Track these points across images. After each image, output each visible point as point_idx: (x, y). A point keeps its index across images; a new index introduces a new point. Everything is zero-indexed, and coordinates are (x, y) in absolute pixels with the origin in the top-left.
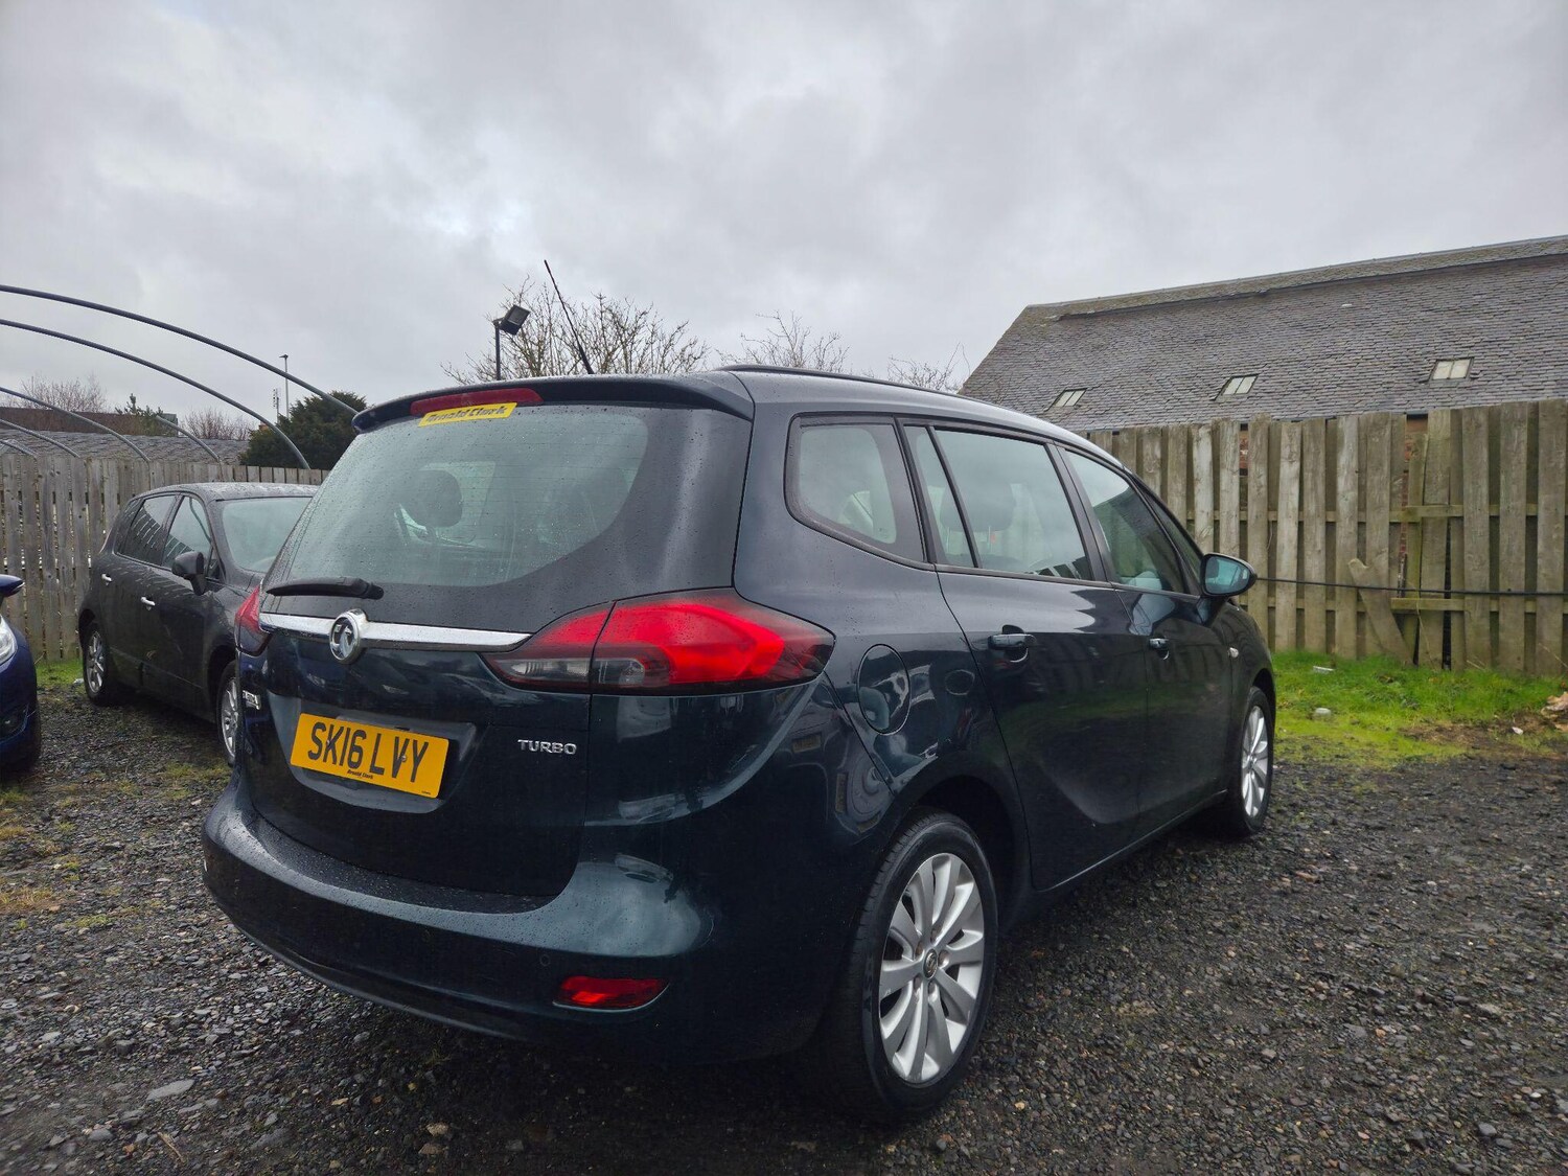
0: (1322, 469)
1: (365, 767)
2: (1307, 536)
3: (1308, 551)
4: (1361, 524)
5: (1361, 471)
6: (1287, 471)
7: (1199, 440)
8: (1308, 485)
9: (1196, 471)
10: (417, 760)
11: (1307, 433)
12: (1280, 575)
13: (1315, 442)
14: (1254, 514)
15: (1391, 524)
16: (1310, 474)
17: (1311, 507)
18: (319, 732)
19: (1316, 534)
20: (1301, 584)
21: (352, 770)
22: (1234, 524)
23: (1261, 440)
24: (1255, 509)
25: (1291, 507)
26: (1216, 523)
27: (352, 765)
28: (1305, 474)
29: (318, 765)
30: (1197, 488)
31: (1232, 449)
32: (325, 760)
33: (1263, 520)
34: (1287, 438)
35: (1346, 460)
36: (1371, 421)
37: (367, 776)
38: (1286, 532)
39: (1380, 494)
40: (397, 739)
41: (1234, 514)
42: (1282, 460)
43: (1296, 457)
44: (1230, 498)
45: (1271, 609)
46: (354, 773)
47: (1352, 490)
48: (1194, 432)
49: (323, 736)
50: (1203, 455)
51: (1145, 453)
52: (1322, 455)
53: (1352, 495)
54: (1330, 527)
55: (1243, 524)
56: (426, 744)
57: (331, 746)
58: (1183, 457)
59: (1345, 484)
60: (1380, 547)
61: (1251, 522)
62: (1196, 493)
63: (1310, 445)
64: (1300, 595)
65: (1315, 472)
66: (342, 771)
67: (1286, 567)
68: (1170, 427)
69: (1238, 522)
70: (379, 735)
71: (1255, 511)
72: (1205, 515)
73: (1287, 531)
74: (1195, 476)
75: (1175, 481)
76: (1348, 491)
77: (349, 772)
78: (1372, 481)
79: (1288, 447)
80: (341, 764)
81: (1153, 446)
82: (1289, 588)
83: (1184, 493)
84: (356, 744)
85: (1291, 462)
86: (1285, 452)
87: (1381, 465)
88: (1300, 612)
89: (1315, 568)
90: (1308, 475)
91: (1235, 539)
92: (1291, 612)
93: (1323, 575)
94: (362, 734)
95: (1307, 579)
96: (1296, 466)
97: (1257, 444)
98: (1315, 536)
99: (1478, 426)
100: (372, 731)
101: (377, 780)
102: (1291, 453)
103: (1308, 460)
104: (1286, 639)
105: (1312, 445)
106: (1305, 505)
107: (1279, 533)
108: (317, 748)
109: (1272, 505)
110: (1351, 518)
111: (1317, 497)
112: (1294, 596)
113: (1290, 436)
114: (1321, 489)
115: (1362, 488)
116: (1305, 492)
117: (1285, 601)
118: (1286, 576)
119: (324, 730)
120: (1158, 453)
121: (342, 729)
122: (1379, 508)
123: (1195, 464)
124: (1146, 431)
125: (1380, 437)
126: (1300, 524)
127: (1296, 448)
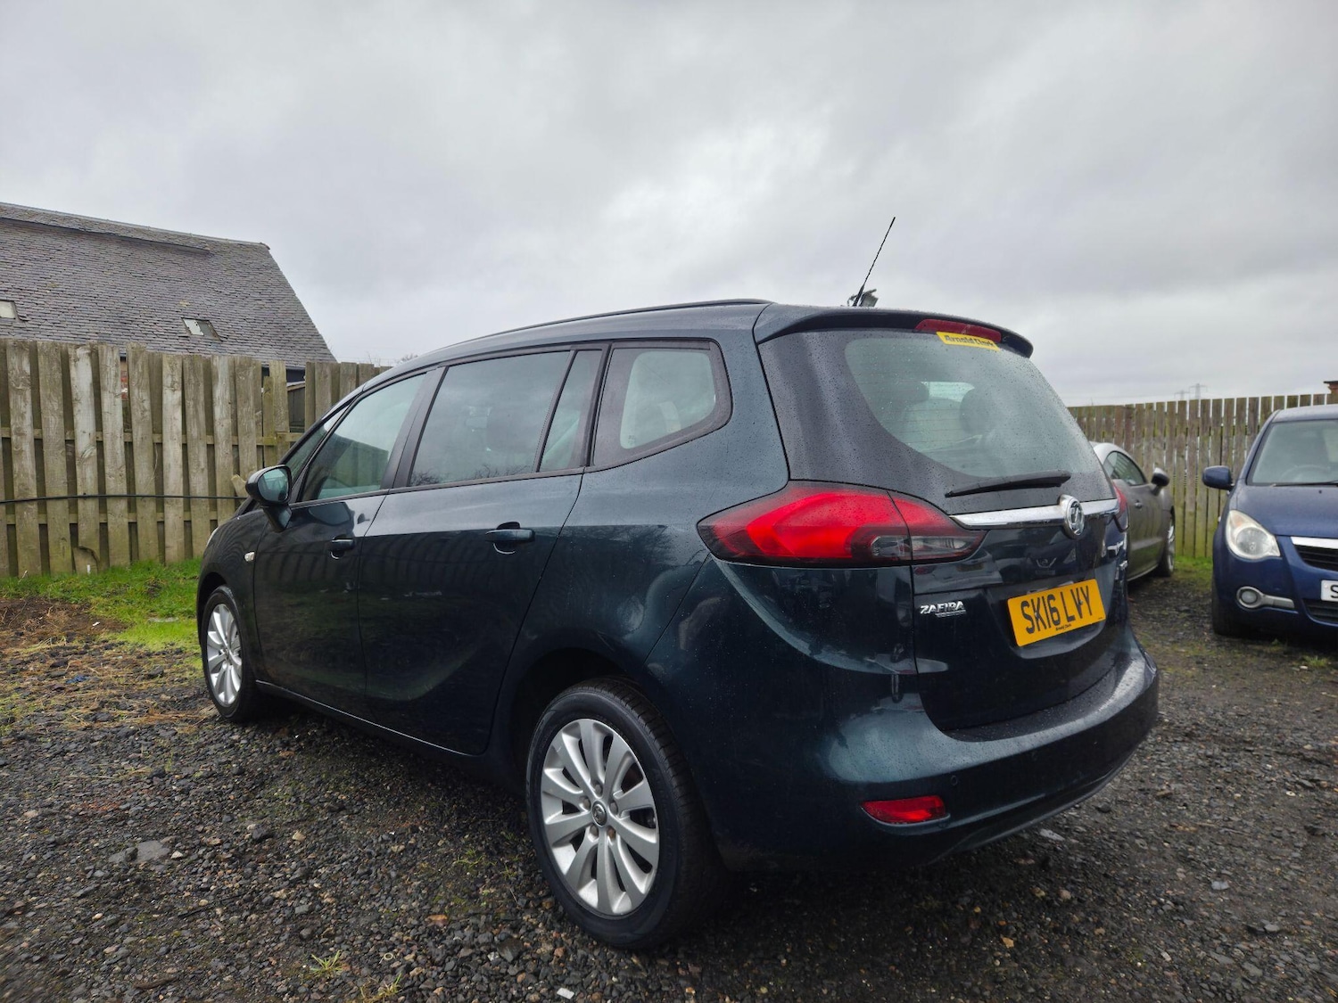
0: (202, 398)
1: (1064, 621)
2: (191, 456)
3: (193, 469)
4: (236, 447)
5: (234, 402)
6: (170, 398)
7: (77, 360)
8: (190, 411)
9: (75, 391)
10: (1087, 599)
11: (187, 366)
12: (167, 492)
13: (194, 374)
14: (140, 436)
15: (258, 446)
16: (192, 403)
17: (194, 431)
18: (1025, 608)
19: (199, 456)
20: (188, 498)
21: (1058, 626)
22: (120, 445)
23: (143, 367)
24: (140, 432)
25: (174, 430)
26: (100, 445)
27: (1057, 623)
28: (187, 402)
29: (1037, 636)
30: (76, 409)
31: (113, 373)
32: (1039, 630)
33: (149, 443)
34: (169, 368)
35: (221, 392)
36: (238, 362)
37: (1067, 626)
38: (171, 453)
39: (249, 422)
40: (1072, 591)
41: (119, 436)
42: (164, 388)
43: (178, 386)
44: (113, 420)
45: (162, 523)
46: (1061, 628)
47: (227, 418)
48: (71, 351)
49: (1029, 611)
50: (82, 376)
51: (10, 367)
52: (202, 386)
53: (228, 422)
54: (211, 448)
55: (129, 446)
56: (1087, 587)
57: (1038, 617)
58: (58, 376)
59: (220, 412)
60: (251, 465)
61: (137, 443)
62: (75, 413)
63: (189, 377)
64: (187, 508)
65: (196, 401)
66: (1052, 631)
67: (174, 483)
68: (40, 343)
69: (123, 443)
70: (1061, 593)
71: (140, 433)
72: (86, 436)
73: (173, 452)
74: (74, 397)
75: (49, 398)
76: (224, 419)
77: (1057, 629)
78: (242, 411)
79: (170, 377)
80: (1050, 627)
81: (21, 361)
82: (177, 503)
83: (62, 412)
84: (1052, 606)
85: (174, 391)
86: (167, 381)
87: (248, 399)
88: (188, 524)
89: (200, 485)
90: (190, 403)
91: (121, 459)
92: (180, 525)
93: (207, 491)
94: (1051, 597)
95: (192, 494)
96: (179, 394)
97: (138, 372)
98: (198, 457)
99: (326, 377)
100: (1055, 592)
101: (1076, 625)
102: (173, 382)
103: (190, 391)
104: (176, 548)
105: (192, 377)
106: (188, 430)
107: (165, 454)
108: (1030, 622)
109: (157, 428)
110: (227, 441)
111: (198, 424)
112: (181, 511)
113: (172, 368)
114: (202, 415)
115: (235, 417)
116: (188, 418)
117: (174, 515)
118: (174, 492)
119: (1028, 606)
120: (27, 369)
121: (1039, 599)
122: (248, 433)
123: (74, 383)
124: (10, 343)
125: (246, 378)
126: (185, 446)
127: (178, 378)
